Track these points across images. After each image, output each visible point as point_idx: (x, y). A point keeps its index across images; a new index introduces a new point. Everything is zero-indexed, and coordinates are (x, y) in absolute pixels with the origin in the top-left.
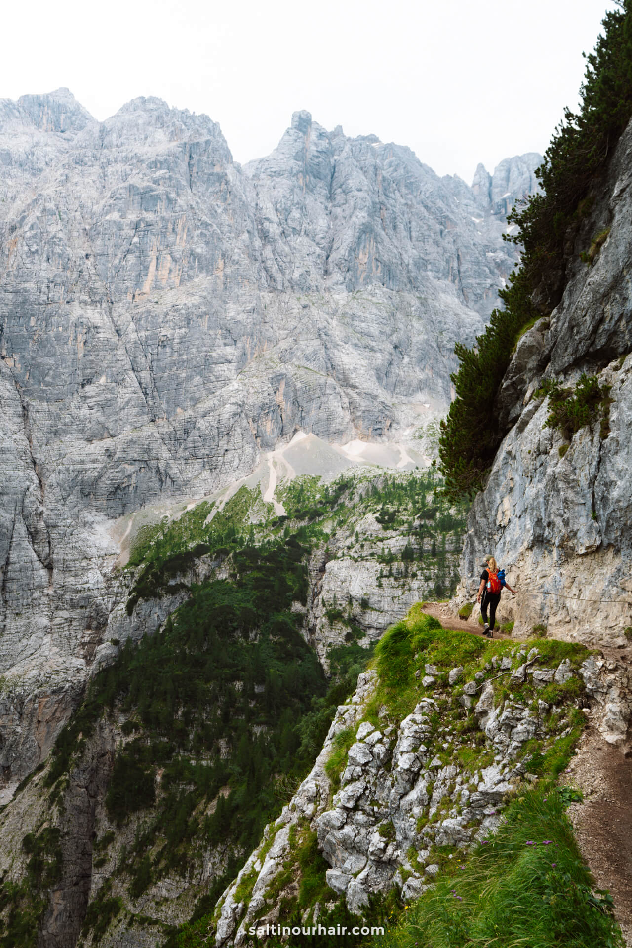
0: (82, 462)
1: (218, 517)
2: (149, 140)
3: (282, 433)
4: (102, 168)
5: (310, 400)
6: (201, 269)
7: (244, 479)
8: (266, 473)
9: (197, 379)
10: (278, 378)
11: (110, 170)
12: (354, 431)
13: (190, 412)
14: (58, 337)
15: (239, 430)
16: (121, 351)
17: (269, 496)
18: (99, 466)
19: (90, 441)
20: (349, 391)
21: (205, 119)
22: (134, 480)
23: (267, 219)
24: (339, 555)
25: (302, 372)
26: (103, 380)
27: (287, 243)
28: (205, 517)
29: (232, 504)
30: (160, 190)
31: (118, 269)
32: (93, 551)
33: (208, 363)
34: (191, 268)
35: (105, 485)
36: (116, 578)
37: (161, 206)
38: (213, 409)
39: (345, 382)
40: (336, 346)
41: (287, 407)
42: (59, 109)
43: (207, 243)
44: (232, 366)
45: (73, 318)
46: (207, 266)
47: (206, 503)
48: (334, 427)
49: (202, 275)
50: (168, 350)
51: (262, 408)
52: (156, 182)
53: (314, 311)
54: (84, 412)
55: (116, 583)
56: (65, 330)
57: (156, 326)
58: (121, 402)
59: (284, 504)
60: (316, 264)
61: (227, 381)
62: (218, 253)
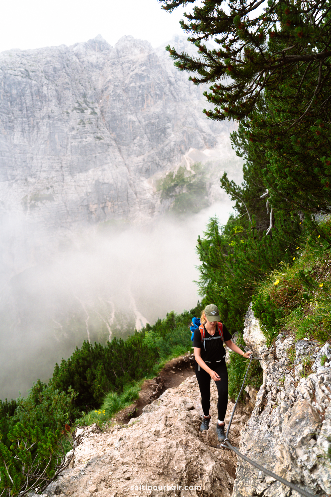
0: (138, 163)
1: (176, 176)
2: (133, 53)
3: (186, 149)
4: (121, 65)
5: (192, 138)
6: (159, 99)
7: (180, 164)
8: (185, 162)
9: (163, 135)
10: (184, 132)
11: (124, 66)
12: (205, 147)
13: (162, 145)
14: (125, 126)
15: (176, 149)
16: (141, 128)
17: (189, 169)
18: (142, 164)
19: (137, 157)
20: (203, 134)
21: (147, 42)
22: (150, 167)
23: (170, 76)
24: (215, 183)
25: (189, 129)
26: (138, 138)
27: (177, 84)
28: (172, 176)
29: (179, 171)
30: (145, 74)
31: (136, 102)
32: (146, 188)
33: (165, 129)
34: (156, 99)
35: (144, 169)
36: (155, 195)
37: (146, 79)
38: (168, 144)
39: (202, 131)
40: (198, 119)
41: (187, 140)
42: (100, 43)
43: (160, 90)
44: (171, 129)
45: (128, 119)
46: (160, 97)
47: (171, 172)
48: (200, 145)
49: (160, 101)
50: (154, 126)
51: (181, 142)
52: (143, 71)
53: (190, 108)
54: (135, 148)
55: (155, 196)
56: (127, 123)
57: (150, 119)
58: (144, 144)
59: (194, 170)
60: (187, 91)
61: (170, 134)
62: (163, 93)
